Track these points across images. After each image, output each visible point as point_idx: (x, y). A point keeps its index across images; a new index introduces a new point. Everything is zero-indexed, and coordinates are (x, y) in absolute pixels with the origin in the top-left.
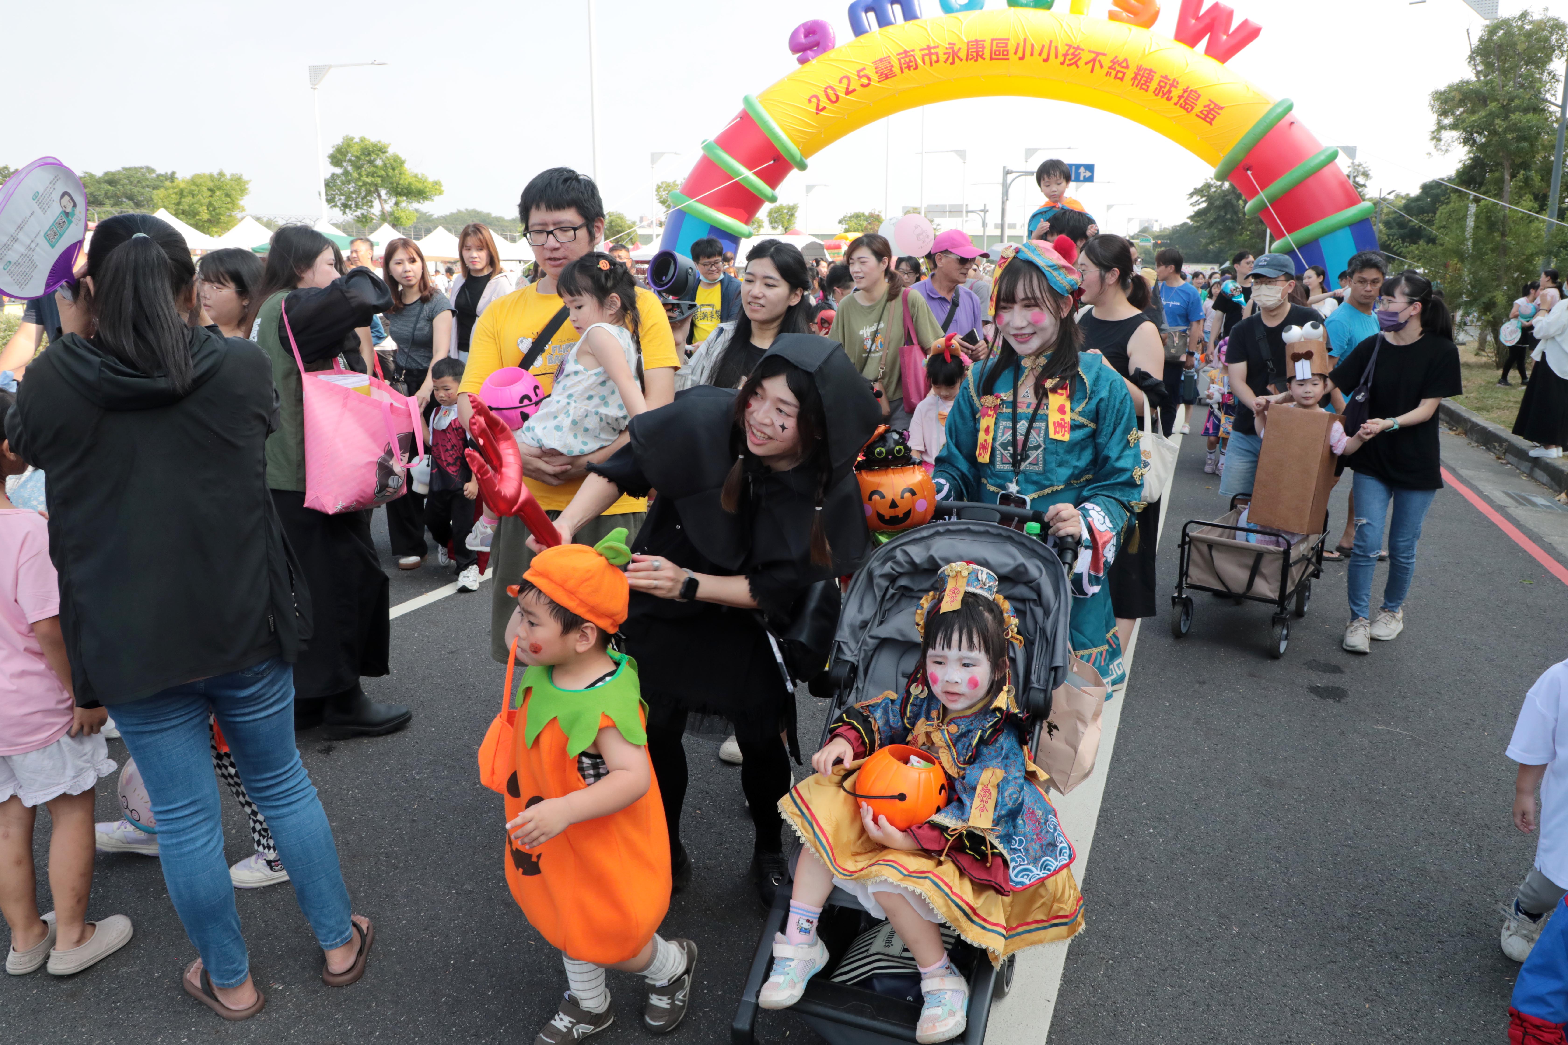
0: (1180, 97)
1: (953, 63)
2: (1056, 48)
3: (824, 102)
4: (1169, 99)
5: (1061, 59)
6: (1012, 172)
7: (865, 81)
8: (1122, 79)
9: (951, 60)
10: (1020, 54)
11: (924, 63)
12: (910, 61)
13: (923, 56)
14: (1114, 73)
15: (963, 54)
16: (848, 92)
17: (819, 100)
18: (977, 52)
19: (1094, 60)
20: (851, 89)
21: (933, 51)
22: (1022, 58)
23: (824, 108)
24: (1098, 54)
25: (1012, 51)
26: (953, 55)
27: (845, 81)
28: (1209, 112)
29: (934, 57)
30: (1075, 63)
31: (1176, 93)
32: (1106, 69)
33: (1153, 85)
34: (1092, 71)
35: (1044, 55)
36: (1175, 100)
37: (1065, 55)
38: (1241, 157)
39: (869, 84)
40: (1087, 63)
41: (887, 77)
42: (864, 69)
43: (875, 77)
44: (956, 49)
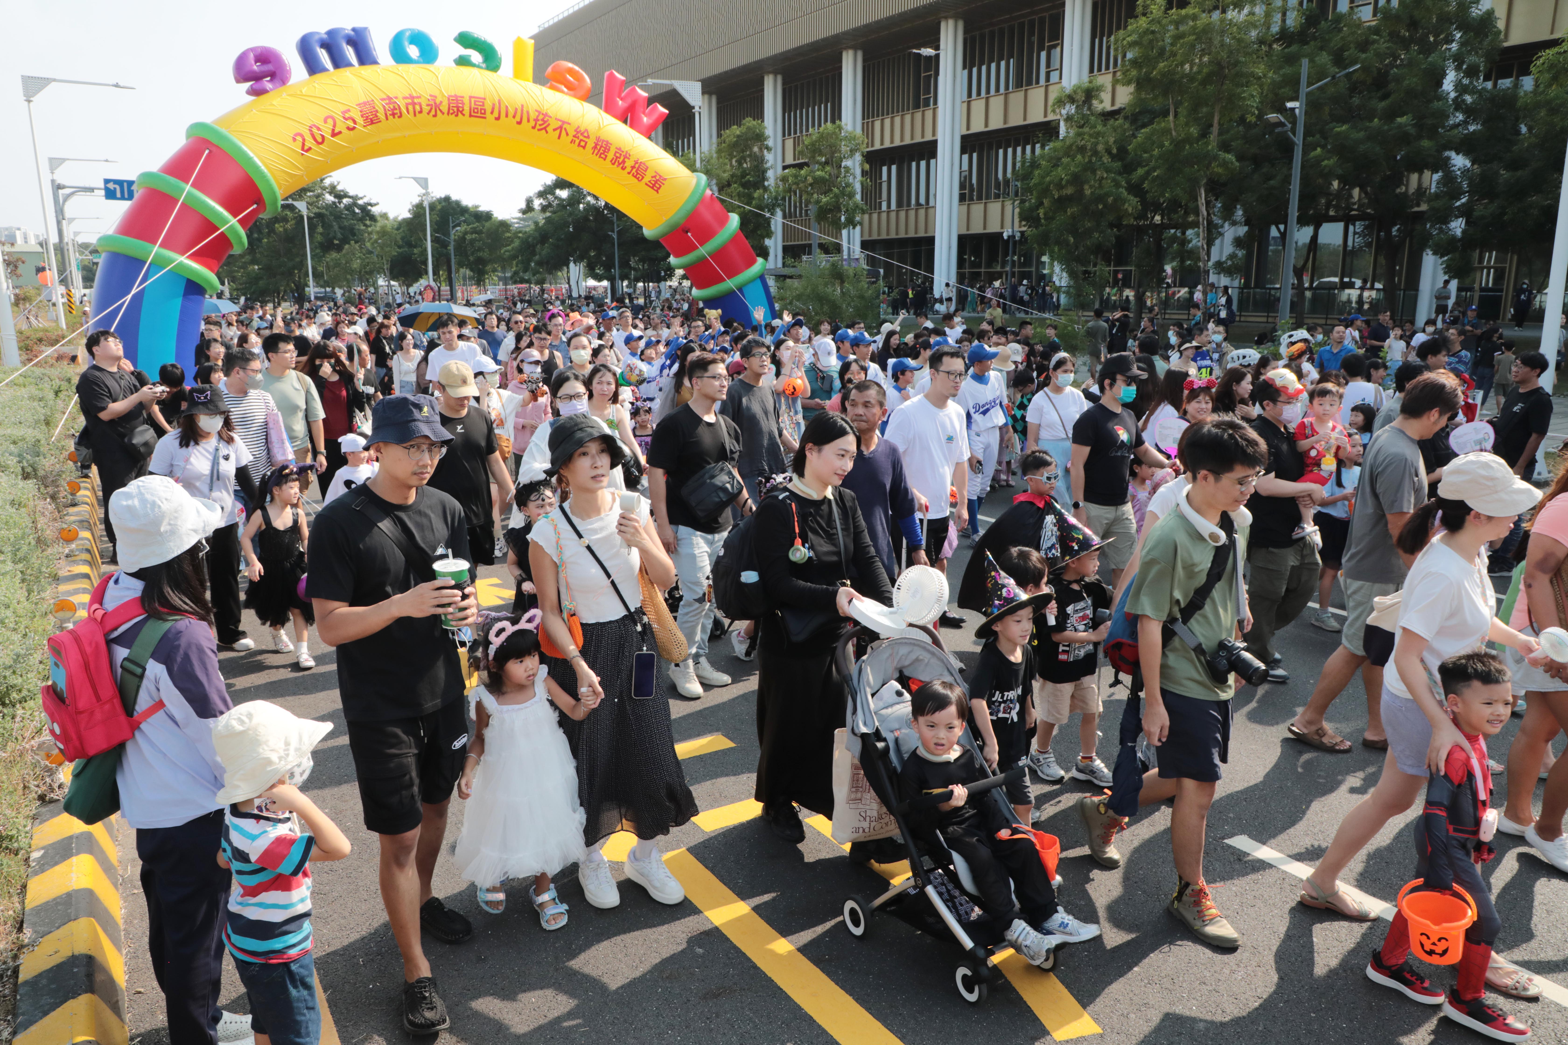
0: (633, 167)
1: (435, 116)
2: (528, 113)
3: (310, 142)
4: (623, 169)
5: (532, 123)
6: (64, 187)
7: (351, 124)
8: (584, 147)
9: (433, 112)
10: (496, 114)
11: (408, 112)
12: (395, 109)
13: (407, 104)
14: (577, 141)
15: (444, 108)
16: (334, 134)
17: (304, 140)
18: (458, 107)
19: (561, 128)
20: (336, 131)
21: (416, 101)
22: (498, 119)
23: (310, 149)
24: (564, 122)
25: (488, 111)
26: (435, 109)
27: (330, 121)
28: (656, 182)
29: (418, 108)
30: (545, 128)
31: (629, 164)
32: (570, 137)
33: (610, 155)
34: (559, 138)
35: (518, 118)
36: (628, 169)
37: (536, 120)
38: (682, 221)
39: (354, 128)
40: (555, 130)
41: (372, 123)
42: (349, 111)
43: (360, 121)
44: (438, 102)
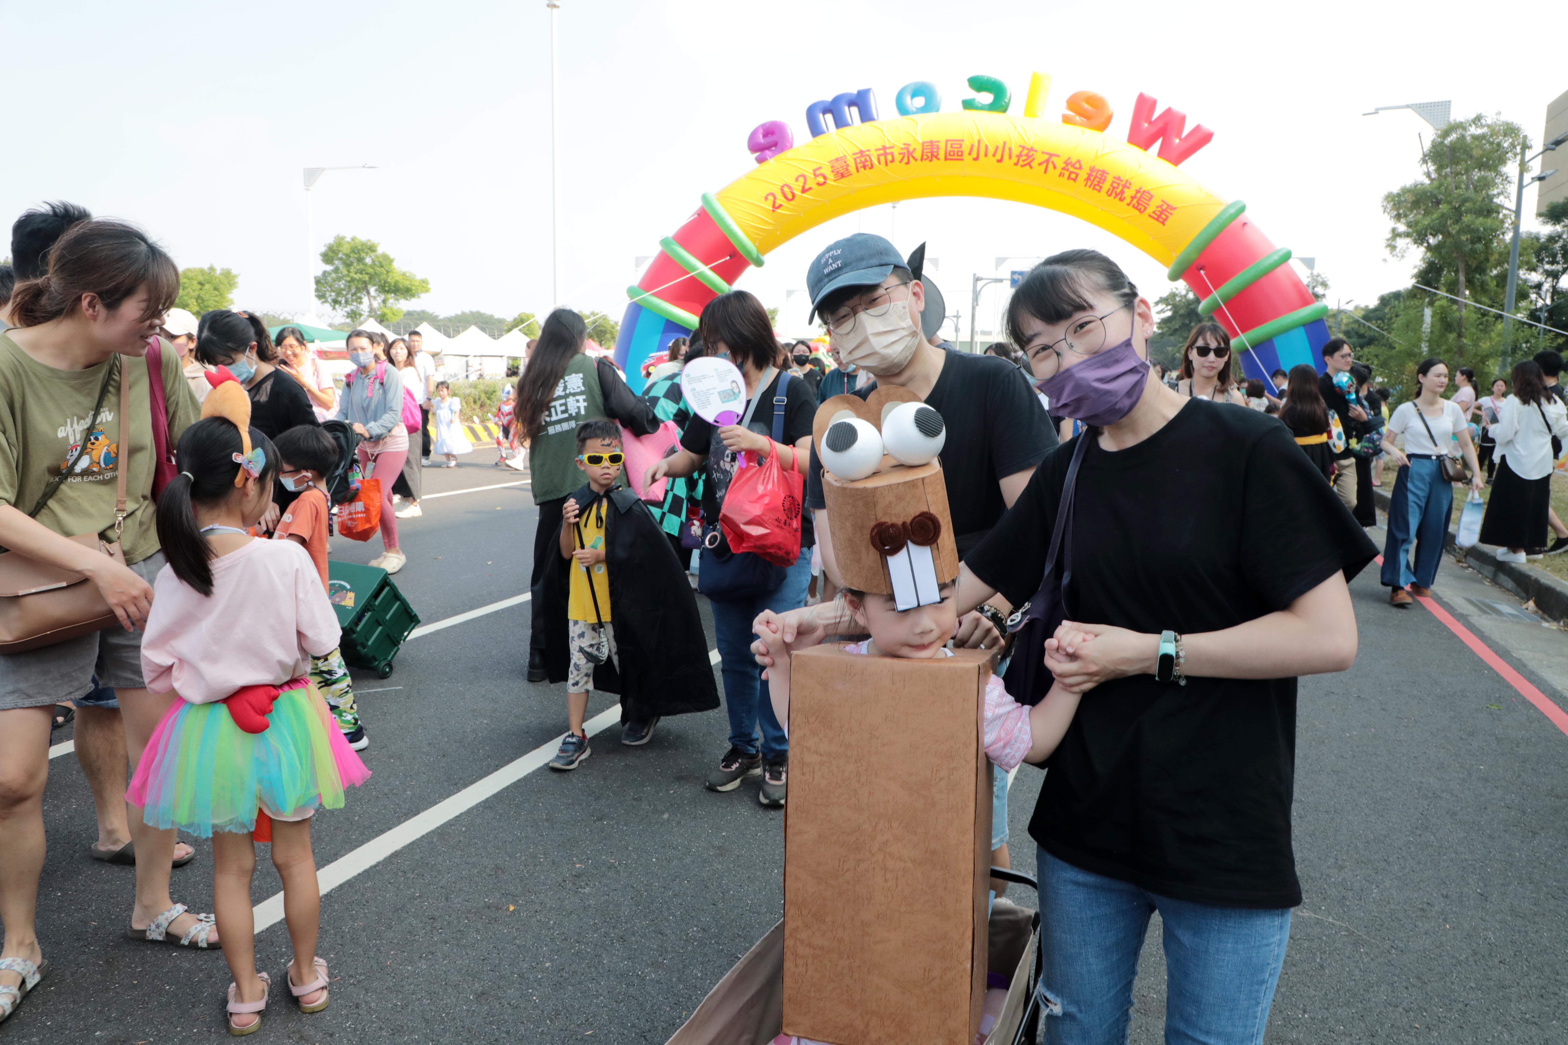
0: (1133, 198)
1: (908, 163)
2: (1010, 149)
3: (780, 200)
4: (1121, 200)
5: (1015, 159)
6: (981, 279)
7: (821, 179)
8: (1075, 180)
9: (906, 160)
10: (974, 154)
11: (879, 163)
12: (866, 161)
13: (879, 156)
14: (1067, 174)
15: (918, 154)
16: (804, 191)
17: (775, 198)
18: (932, 153)
19: (1047, 161)
20: (807, 187)
21: (888, 151)
22: (976, 159)
23: (781, 206)
24: (1051, 155)
25: (966, 152)
26: (908, 155)
27: (801, 180)
28: (1162, 212)
29: (889, 157)
30: (1029, 164)
31: (1128, 194)
32: (1059, 170)
33: (1106, 186)
34: (1045, 172)
35: (998, 156)
36: (1128, 200)
37: (1019, 156)
38: (1194, 256)
39: (824, 183)
40: (1040, 164)
41: (843, 176)
42: (820, 168)
43: (830, 176)
44: (911, 149)
